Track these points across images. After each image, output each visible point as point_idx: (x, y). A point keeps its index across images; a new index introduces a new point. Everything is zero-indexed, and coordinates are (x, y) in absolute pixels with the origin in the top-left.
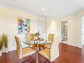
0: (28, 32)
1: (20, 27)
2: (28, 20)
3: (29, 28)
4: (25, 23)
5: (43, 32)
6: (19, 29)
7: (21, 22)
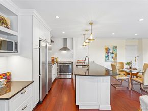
0: (114, 60)
1: (107, 55)
2: (115, 47)
3: (116, 55)
4: (111, 51)
5: (135, 60)
6: (106, 57)
7: (108, 50)
